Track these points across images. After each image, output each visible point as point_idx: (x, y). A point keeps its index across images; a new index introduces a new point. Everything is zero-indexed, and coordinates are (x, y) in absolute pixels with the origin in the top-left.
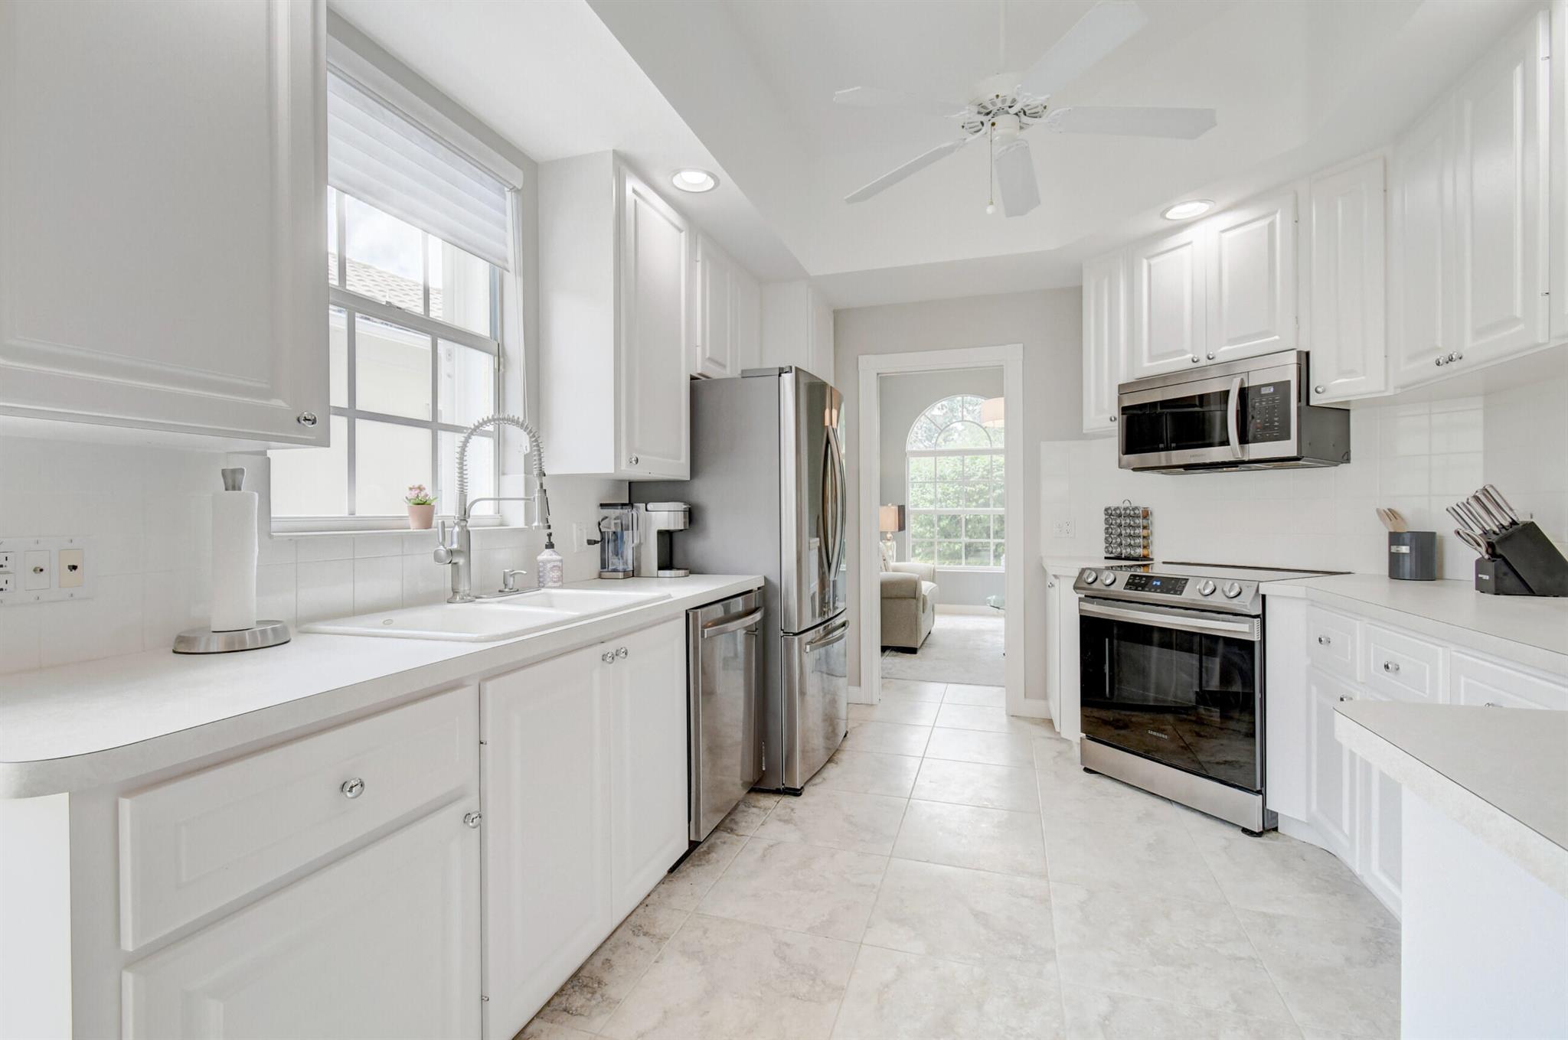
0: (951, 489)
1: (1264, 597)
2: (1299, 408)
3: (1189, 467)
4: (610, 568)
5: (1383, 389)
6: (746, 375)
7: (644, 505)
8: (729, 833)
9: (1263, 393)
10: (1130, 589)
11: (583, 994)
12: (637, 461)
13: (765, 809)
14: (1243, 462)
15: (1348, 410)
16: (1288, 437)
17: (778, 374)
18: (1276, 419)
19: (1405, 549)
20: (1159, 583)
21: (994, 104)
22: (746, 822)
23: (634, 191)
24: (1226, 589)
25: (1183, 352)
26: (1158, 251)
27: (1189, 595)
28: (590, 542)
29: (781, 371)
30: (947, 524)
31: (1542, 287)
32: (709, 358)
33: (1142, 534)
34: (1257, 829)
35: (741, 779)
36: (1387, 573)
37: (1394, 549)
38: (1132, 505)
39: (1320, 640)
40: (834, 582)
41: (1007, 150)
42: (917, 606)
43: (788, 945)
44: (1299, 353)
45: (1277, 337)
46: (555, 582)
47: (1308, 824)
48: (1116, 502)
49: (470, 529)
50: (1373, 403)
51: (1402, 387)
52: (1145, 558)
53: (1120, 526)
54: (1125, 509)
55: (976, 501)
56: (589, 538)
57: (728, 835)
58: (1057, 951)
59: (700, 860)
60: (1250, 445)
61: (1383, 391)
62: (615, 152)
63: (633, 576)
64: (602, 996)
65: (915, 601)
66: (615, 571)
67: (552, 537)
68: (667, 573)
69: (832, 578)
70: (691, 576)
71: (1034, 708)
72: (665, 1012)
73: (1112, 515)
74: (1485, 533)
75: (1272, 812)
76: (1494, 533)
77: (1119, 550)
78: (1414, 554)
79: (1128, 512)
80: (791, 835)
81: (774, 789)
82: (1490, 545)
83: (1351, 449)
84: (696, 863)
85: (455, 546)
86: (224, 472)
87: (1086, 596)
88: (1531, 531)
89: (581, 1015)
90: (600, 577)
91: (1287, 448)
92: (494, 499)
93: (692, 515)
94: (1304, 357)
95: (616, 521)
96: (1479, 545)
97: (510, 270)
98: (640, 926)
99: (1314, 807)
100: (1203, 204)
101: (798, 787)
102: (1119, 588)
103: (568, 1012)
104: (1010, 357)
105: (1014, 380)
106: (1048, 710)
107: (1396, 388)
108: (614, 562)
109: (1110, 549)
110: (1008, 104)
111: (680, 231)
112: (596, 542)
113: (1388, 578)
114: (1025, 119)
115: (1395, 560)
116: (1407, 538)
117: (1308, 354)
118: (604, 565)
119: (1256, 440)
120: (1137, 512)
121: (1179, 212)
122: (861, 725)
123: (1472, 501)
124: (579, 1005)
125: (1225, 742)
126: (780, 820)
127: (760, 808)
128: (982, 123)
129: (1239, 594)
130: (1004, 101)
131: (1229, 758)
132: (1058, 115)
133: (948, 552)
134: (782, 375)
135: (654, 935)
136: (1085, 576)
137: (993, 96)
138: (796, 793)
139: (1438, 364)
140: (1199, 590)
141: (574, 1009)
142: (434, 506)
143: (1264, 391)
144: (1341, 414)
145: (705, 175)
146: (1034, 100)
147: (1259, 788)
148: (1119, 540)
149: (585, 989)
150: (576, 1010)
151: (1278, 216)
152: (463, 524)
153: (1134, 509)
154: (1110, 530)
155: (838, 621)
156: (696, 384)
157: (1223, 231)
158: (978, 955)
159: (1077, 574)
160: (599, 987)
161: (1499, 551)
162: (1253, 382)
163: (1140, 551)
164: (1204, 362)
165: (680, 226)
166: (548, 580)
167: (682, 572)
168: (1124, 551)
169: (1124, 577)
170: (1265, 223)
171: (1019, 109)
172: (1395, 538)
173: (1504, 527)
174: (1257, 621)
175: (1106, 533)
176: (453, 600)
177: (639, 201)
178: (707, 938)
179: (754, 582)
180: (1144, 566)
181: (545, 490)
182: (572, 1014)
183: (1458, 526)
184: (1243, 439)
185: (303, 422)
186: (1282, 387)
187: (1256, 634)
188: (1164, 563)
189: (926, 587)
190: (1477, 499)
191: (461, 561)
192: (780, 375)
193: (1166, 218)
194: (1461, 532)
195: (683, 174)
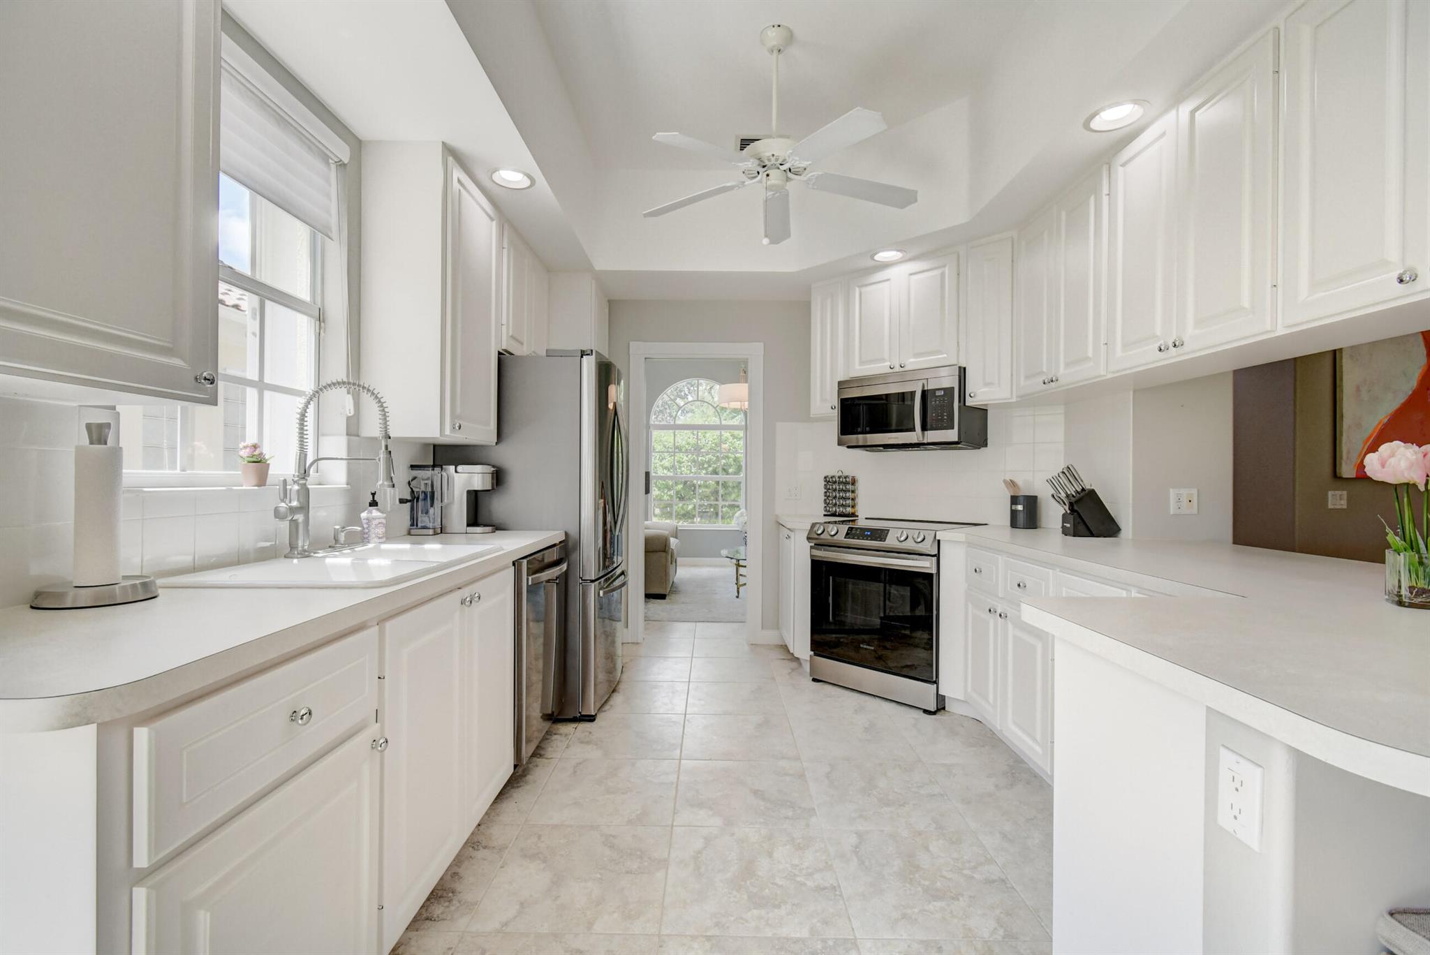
0: (685, 458)
1: (939, 541)
2: (959, 407)
3: (887, 447)
4: (420, 525)
5: (1009, 397)
6: (550, 354)
7: (454, 467)
8: (538, 758)
9: (937, 394)
10: (849, 538)
11: (441, 904)
12: (460, 427)
13: (566, 735)
14: (924, 444)
15: (987, 410)
16: (953, 428)
17: (580, 355)
18: (945, 414)
19: (1020, 507)
20: (869, 533)
21: (769, 160)
22: (552, 747)
23: (459, 181)
24: (915, 536)
25: (883, 360)
26: (866, 283)
27: (891, 541)
28: (402, 501)
29: (583, 354)
30: (682, 488)
31: (1103, 341)
32: (512, 336)
33: (851, 497)
34: (933, 709)
35: (541, 712)
36: (1009, 524)
37: (1014, 507)
38: (844, 474)
39: (976, 571)
40: (618, 536)
41: (774, 194)
42: (666, 559)
43: (614, 837)
44: (960, 368)
45: (945, 355)
46: (380, 538)
47: (965, 702)
48: (833, 471)
49: (309, 487)
50: (1004, 406)
51: (1021, 397)
52: (853, 515)
53: (835, 490)
54: (839, 477)
55: (706, 469)
56: (401, 497)
57: (538, 760)
58: (816, 808)
59: (518, 783)
60: (929, 432)
61: (1009, 399)
62: (443, 142)
63: (441, 533)
64: (460, 902)
65: (664, 554)
66: (424, 528)
67: (376, 496)
68: (478, 529)
69: (617, 533)
70: (497, 532)
71: (770, 637)
72: (522, 904)
73: (829, 481)
74: (1068, 496)
75: (942, 696)
76: (1073, 496)
77: (834, 509)
78: (1025, 512)
79: (841, 480)
80: (593, 753)
81: (571, 717)
82: (1071, 504)
83: (988, 437)
84: (515, 785)
85: (295, 504)
86: (89, 426)
87: (815, 544)
88: (1092, 494)
89: (443, 920)
90: (409, 534)
91: (952, 435)
92: (346, 459)
93: (499, 477)
94: (962, 370)
95: (426, 482)
96: (1065, 504)
97: (333, 238)
98: (479, 842)
99: (969, 690)
100: (899, 253)
101: (593, 714)
102: (841, 537)
103: (431, 920)
104: (754, 352)
105: (756, 370)
106: (782, 638)
107: (1017, 397)
108: (423, 520)
109: (828, 508)
110: (780, 162)
111: (492, 219)
112: (407, 501)
113: (1010, 528)
114: (790, 175)
115: (1014, 514)
116: (1021, 500)
117: (965, 369)
118: (414, 522)
119: (932, 429)
120: (848, 480)
121: (883, 256)
122: (631, 660)
123: (1061, 475)
124: (440, 912)
125: (904, 652)
126: (582, 742)
127: (561, 734)
128: (758, 173)
129: (924, 539)
130: (777, 160)
131: (909, 663)
132: (813, 176)
133: (682, 512)
134: (584, 357)
135: (493, 847)
136: (816, 529)
137: (771, 154)
138: (591, 719)
139: (1044, 383)
140: (897, 537)
141: (435, 916)
142: (269, 464)
143: (938, 393)
144: (982, 412)
145: (522, 175)
146: (798, 163)
147: (934, 679)
148: (834, 501)
149: (442, 899)
150: (438, 917)
151: (947, 268)
152: (301, 482)
153: (845, 478)
154: (828, 494)
155: (618, 571)
156: (503, 359)
157: (911, 274)
158: (762, 820)
159: (809, 528)
160: (454, 896)
161: (1076, 508)
162: (931, 386)
163: (849, 510)
164: (897, 369)
165: (492, 215)
166: (374, 536)
167: (489, 529)
168: (838, 510)
169: (844, 529)
170: (937, 272)
171: (788, 168)
172: (1014, 500)
173: (1078, 492)
174: (934, 559)
175: (825, 496)
176: (290, 555)
177: (463, 191)
178: (543, 842)
179: (556, 536)
180: (852, 521)
181: (390, 452)
182: (435, 920)
183: (1053, 492)
184: (924, 428)
185: (203, 381)
186: (949, 391)
187: (934, 569)
188: (866, 518)
189: (673, 542)
190: (1063, 473)
191: (300, 517)
192: (582, 357)
193: (874, 260)
194: (1055, 496)
195: (501, 172)
